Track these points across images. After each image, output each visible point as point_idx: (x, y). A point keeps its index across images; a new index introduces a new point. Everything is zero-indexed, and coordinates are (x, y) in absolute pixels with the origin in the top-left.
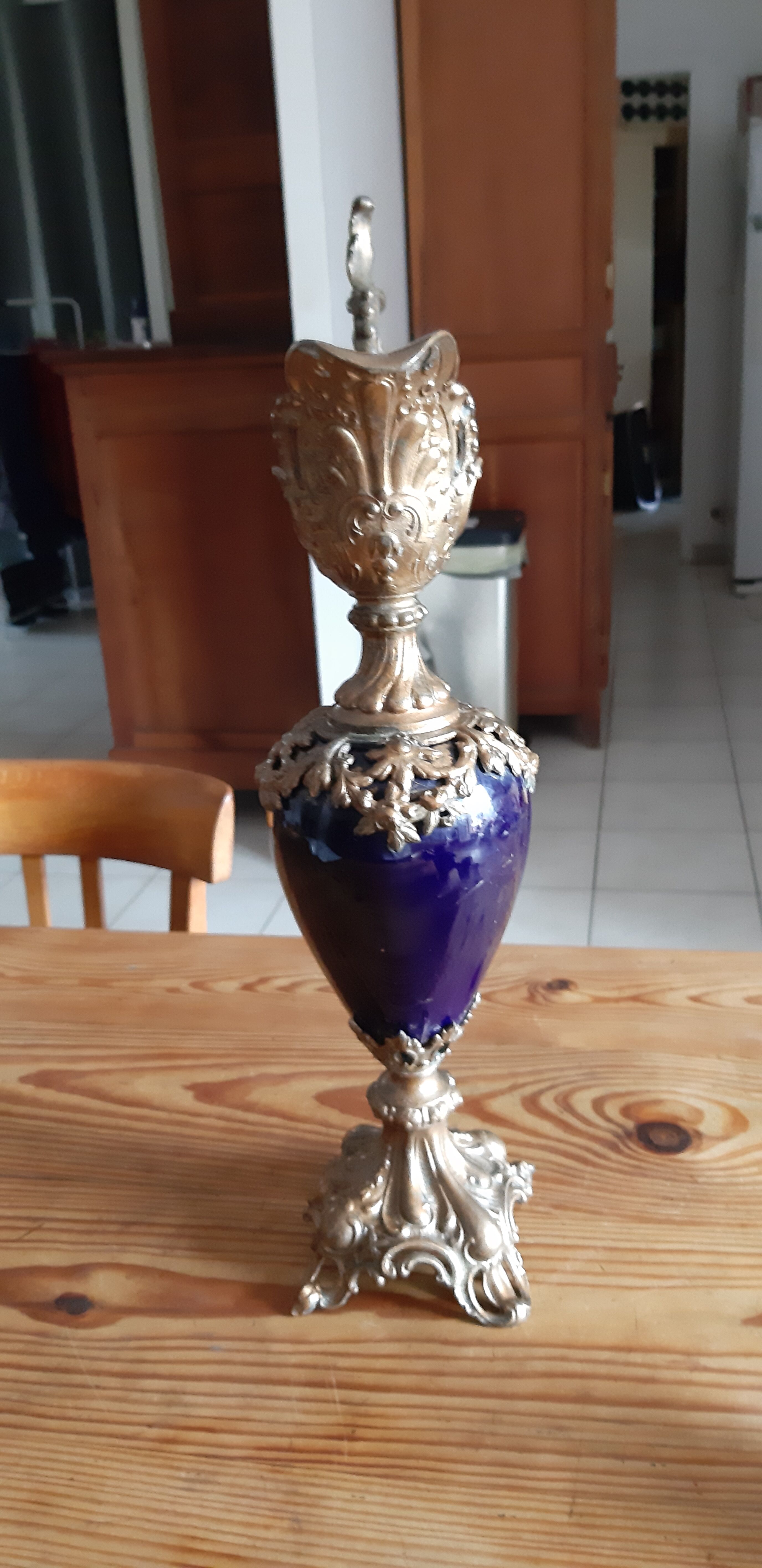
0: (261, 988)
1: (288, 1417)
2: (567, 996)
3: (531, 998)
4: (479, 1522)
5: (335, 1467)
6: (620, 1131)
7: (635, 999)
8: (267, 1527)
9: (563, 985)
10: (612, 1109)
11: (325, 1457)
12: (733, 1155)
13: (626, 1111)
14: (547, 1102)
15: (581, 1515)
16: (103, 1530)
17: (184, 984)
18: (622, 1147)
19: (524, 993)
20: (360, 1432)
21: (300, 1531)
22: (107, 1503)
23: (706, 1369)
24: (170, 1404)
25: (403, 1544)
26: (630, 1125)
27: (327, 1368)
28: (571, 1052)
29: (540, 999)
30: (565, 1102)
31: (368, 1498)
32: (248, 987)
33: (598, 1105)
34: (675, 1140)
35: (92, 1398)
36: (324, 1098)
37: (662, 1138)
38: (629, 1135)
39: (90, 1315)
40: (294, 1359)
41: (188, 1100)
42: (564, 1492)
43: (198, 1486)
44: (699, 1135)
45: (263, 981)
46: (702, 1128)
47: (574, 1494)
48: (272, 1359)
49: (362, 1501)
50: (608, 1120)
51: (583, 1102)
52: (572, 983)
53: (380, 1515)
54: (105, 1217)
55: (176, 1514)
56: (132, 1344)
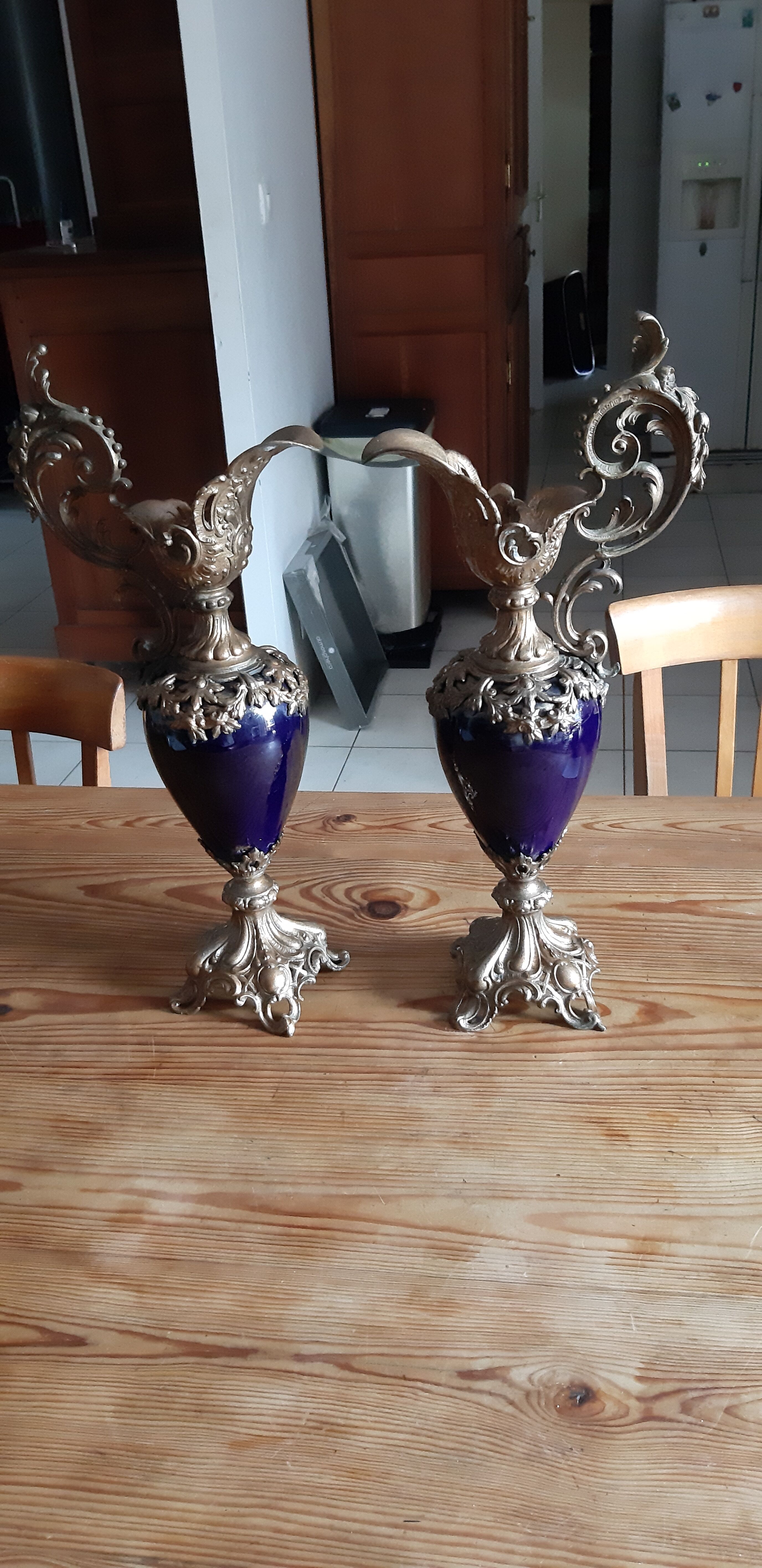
0: (137, 824)
1: (124, 1059)
2: (349, 826)
3: (324, 827)
4: (223, 1102)
5: (147, 1081)
6: (357, 906)
7: (393, 826)
8: (105, 1109)
9: (348, 818)
10: (356, 895)
11: (142, 1077)
12: (424, 918)
13: (364, 896)
14: (317, 892)
15: (279, 1097)
16: (12, 1114)
17: (83, 823)
18: (356, 916)
19: (320, 824)
20: (164, 1065)
21: (123, 1110)
22: (16, 1102)
23: (369, 1029)
24: (56, 1056)
25: (179, 1113)
26: (365, 903)
27: (150, 1036)
28: (341, 861)
29: (329, 828)
30: (328, 891)
31: (164, 1094)
32: (128, 824)
33: (348, 893)
34: (391, 910)
35: (11, 1055)
36: (170, 893)
37: (383, 910)
38: (362, 908)
39: (10, 1014)
40: (131, 1032)
41: (81, 895)
42: (272, 1088)
43: (68, 1093)
44: (406, 907)
45: (140, 819)
46: (410, 904)
47: (277, 1088)
48: (118, 1032)
49: (160, 1095)
50: (353, 901)
51: (339, 892)
52: (354, 817)
53: (169, 1101)
54: (21, 963)
55: (55, 1105)
56: (35, 1028)
